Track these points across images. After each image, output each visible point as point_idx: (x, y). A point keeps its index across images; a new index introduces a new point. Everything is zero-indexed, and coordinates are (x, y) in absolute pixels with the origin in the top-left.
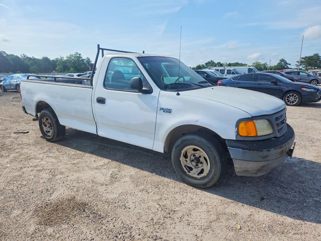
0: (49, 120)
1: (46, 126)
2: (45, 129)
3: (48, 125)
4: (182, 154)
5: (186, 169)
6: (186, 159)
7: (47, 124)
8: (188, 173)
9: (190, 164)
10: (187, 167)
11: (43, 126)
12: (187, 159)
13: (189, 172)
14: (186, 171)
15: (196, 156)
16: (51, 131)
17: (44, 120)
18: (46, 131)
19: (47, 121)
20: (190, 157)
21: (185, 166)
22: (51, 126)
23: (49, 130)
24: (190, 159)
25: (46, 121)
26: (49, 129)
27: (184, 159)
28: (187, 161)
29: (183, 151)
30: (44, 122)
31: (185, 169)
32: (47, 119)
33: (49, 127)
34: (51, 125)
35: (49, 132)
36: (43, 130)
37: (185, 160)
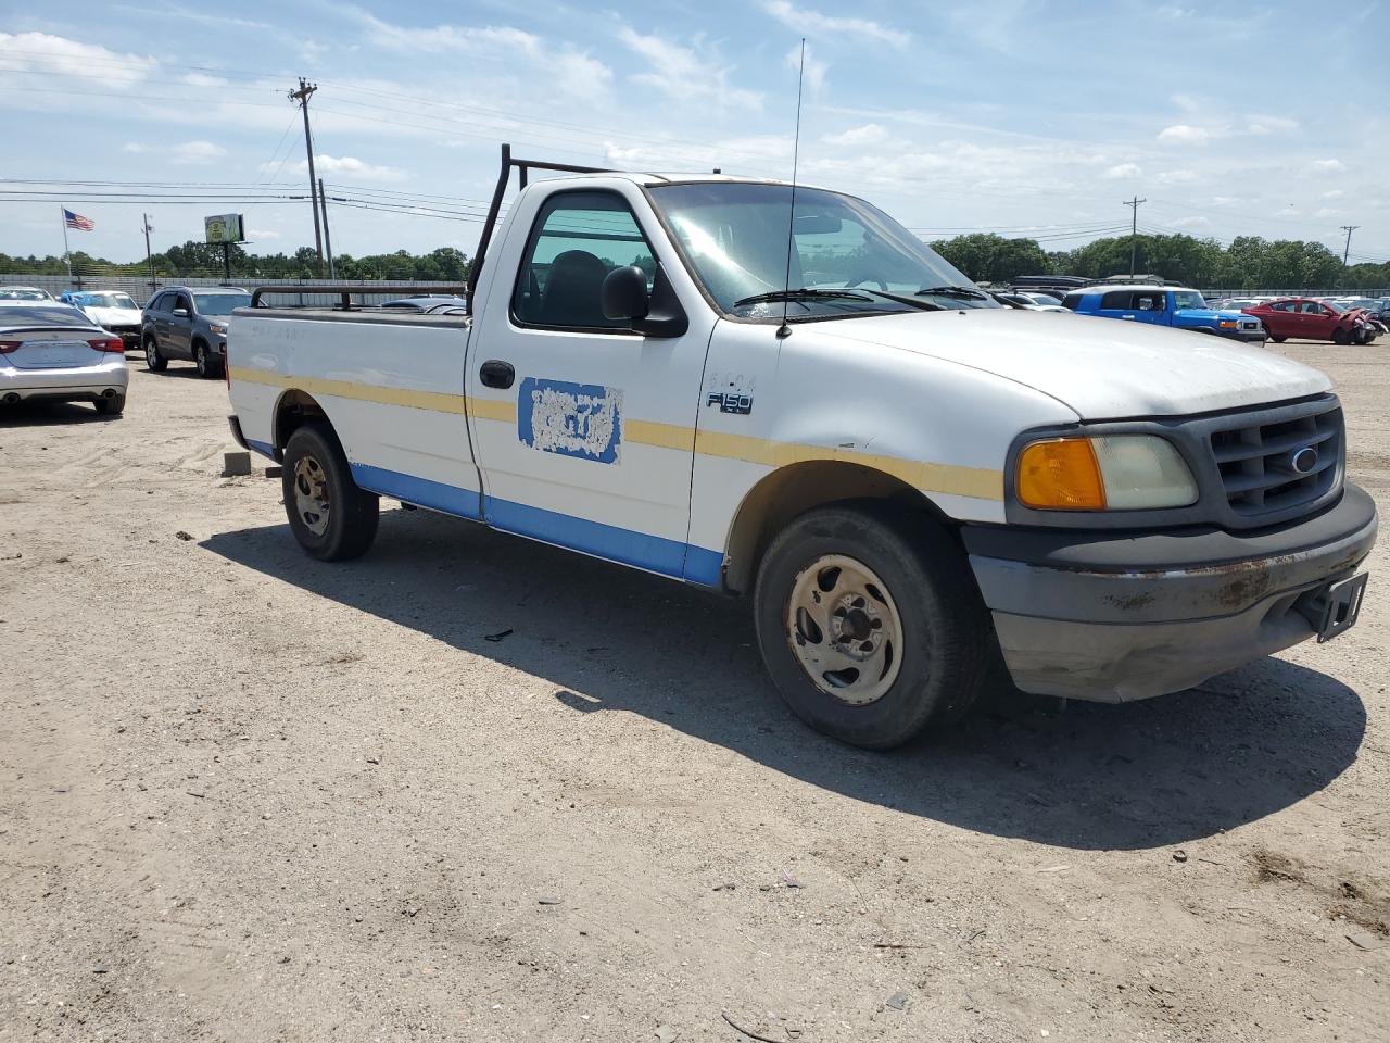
0: (320, 471)
1: (307, 491)
2: (303, 503)
3: (316, 490)
4: (816, 567)
5: (799, 625)
6: (819, 590)
7: (312, 484)
8: (794, 640)
9: (826, 616)
10: (807, 622)
11: (297, 489)
12: (823, 595)
13: (801, 643)
14: (794, 630)
15: (864, 609)
16: (324, 518)
17: (302, 468)
18: (306, 514)
19: (314, 474)
20: (843, 595)
21: (799, 611)
22: (324, 496)
23: (315, 509)
24: (837, 600)
25: (310, 474)
26: (319, 504)
27: (815, 586)
28: (818, 599)
29: (826, 562)
30: (301, 475)
31: (793, 619)
32: (314, 466)
33: (319, 498)
34: (324, 491)
35: (317, 517)
36: (296, 508)
37: (815, 592)
